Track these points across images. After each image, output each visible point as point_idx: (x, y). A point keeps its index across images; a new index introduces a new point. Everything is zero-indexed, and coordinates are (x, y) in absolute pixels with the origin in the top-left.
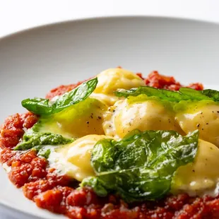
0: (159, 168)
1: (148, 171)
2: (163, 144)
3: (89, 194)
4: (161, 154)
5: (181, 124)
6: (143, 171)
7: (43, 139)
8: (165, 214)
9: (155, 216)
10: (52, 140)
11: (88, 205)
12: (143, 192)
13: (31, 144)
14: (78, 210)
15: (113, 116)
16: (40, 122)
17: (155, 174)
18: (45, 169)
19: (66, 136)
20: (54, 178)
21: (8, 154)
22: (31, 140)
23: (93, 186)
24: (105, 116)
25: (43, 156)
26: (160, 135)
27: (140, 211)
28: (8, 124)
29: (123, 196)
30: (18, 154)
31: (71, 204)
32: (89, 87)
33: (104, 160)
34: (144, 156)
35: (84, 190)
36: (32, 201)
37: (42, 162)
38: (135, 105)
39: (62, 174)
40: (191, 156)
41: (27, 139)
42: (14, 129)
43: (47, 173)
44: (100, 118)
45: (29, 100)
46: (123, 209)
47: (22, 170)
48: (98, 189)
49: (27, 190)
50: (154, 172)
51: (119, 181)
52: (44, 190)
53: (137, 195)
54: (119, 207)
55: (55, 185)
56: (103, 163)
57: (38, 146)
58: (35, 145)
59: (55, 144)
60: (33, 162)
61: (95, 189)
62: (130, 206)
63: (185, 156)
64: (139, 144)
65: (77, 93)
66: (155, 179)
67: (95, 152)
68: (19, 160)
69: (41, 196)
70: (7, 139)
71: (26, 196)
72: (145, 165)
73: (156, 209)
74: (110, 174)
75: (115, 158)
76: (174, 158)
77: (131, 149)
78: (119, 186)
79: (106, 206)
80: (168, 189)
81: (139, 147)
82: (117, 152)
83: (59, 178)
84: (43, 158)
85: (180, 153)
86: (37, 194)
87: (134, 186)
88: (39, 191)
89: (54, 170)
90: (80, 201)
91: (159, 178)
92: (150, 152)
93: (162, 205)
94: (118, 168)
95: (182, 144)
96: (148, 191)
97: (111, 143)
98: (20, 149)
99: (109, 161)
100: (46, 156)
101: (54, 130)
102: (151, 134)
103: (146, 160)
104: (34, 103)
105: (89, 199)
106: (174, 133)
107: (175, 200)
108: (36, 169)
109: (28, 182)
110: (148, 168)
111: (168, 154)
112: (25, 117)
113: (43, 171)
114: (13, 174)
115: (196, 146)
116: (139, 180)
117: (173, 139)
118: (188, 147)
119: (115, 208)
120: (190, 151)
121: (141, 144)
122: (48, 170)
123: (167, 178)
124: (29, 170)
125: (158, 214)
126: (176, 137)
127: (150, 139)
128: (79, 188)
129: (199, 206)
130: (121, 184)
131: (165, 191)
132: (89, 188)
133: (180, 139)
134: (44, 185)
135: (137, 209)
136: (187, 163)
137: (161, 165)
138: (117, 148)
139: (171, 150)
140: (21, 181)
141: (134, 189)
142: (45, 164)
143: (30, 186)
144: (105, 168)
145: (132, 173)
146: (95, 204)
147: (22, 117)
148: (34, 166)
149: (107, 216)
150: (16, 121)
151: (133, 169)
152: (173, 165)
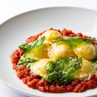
0: (69, 71)
2: (70, 61)
4: (69, 65)
6: (63, 72)
7: (27, 60)
9: (69, 88)
11: (45, 86)
12: (64, 80)
13: (23, 63)
14: (42, 88)
15: (51, 50)
17: (67, 73)
19: (35, 59)
20: (33, 76)
21: (16, 66)
22: (23, 61)
25: (28, 67)
26: (69, 58)
27: (63, 87)
28: (14, 54)
29: (57, 82)
30: (19, 67)
31: (39, 86)
32: (42, 40)
34: (64, 66)
35: (44, 81)
36: (25, 85)
37: (28, 70)
38: (59, 46)
41: (22, 61)
42: (16, 56)
44: (47, 51)
46: (57, 87)
47: (21, 73)
48: (49, 80)
49: (24, 80)
52: (30, 80)
53: (62, 81)
54: (56, 86)
55: (33, 78)
58: (25, 63)
59: (32, 62)
60: (25, 70)
61: (48, 80)
62: (60, 85)
63: (78, 66)
64: (61, 62)
65: (38, 42)
66: (68, 75)
67: (47, 67)
68: (20, 69)
69: (29, 83)
70: (15, 60)
71: (24, 83)
73: (69, 86)
74: (52, 74)
75: (54, 68)
76: (74, 67)
77: (59, 64)
79: (52, 86)
81: (61, 63)
83: (35, 76)
85: (76, 65)
86: (27, 82)
87: (61, 78)
88: (28, 81)
89: (33, 73)
90: (42, 85)
92: (66, 65)
93: (71, 84)
94: (55, 72)
97: (52, 62)
98: (20, 64)
99: (51, 69)
100: (29, 67)
102: (65, 58)
103: (64, 68)
104: (23, 47)
105: (46, 84)
106: (73, 57)
107: (75, 82)
108: (26, 73)
109: (24, 77)
110: (65, 71)
112: (20, 51)
113: (29, 73)
114: (18, 74)
115: (81, 62)
116: (63, 76)
119: (55, 87)
120: (79, 64)
121: (62, 62)
122: (31, 72)
123: (72, 74)
124: (23, 73)
126: (74, 59)
127: (65, 60)
129: (83, 84)
131: (71, 79)
132: (46, 80)
133: (76, 60)
135: (62, 86)
136: (79, 68)
138: (54, 64)
139: (73, 64)
140: (21, 77)
144: (50, 72)
146: (48, 86)
147: (19, 51)
149: (52, 89)
150: (17, 53)
151: (60, 71)
152: (74, 70)
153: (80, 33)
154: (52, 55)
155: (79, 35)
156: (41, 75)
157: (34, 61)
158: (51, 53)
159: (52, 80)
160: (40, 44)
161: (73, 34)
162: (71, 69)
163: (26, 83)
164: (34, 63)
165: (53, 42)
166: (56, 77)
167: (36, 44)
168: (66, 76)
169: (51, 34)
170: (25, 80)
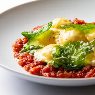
0: (79, 56)
1: (75, 57)
2: (80, 46)
3: (51, 67)
4: (79, 50)
7: (31, 47)
8: (83, 74)
9: (79, 75)
10: (35, 48)
11: (51, 72)
12: (73, 65)
14: (47, 74)
15: (60, 37)
16: (30, 41)
17: (78, 58)
18: (33, 59)
19: (41, 46)
20: (37, 62)
21: (17, 54)
22: (26, 48)
23: (53, 64)
24: (56, 37)
26: (79, 43)
28: (16, 43)
29: (65, 68)
30: (21, 54)
31: (44, 72)
32: (49, 26)
33: (57, 54)
34: (73, 51)
35: (49, 66)
36: (28, 72)
37: (31, 56)
38: (69, 32)
39: (40, 60)
40: (92, 50)
42: (19, 44)
43: (34, 61)
44: (54, 38)
45: (24, 32)
46: (65, 73)
47: (24, 60)
48: (55, 65)
49: (26, 67)
50: (77, 57)
51: (63, 61)
52: (33, 67)
53: (71, 67)
55: (37, 65)
56: (56, 55)
57: (29, 50)
58: (28, 50)
59: (36, 49)
60: (28, 56)
61: (54, 65)
62: (68, 71)
63: (90, 50)
65: (44, 28)
67: (53, 51)
68: (22, 56)
69: (32, 70)
70: (16, 48)
71: (26, 70)
72: (74, 55)
73: (79, 72)
74: (60, 59)
75: (61, 53)
76: (85, 51)
77: (67, 49)
78: (63, 63)
79: (58, 72)
80: (83, 63)
81: (70, 48)
82: (62, 50)
83: (39, 62)
84: (31, 55)
85: (87, 49)
86: (30, 69)
88: (31, 68)
89: (36, 59)
90: (48, 71)
91: (79, 60)
92: (75, 50)
95: (88, 45)
96: (75, 65)
97: (59, 47)
98: (22, 52)
99: (59, 54)
100: (33, 54)
101: (35, 44)
102: (75, 42)
103: (74, 53)
104: (26, 33)
105: (51, 69)
106: (85, 42)
107: (86, 68)
108: (29, 59)
109: (26, 64)
111: (83, 50)
112: (23, 39)
113: (32, 60)
114: (20, 62)
115: (94, 46)
116: (72, 61)
117: (84, 44)
118: (91, 47)
119: (62, 72)
122: (34, 59)
123: (83, 59)
124: (26, 60)
125: (80, 74)
126: (86, 43)
127: (75, 44)
128: (47, 65)
130: (64, 62)
131: (82, 65)
132: (51, 65)
134: (33, 65)
135: (71, 72)
136: (91, 53)
137: (80, 54)
139: (84, 48)
140: (23, 65)
141: (70, 64)
142: (32, 57)
143: (27, 66)
144: (57, 57)
146: (54, 71)
148: (28, 58)
149: (59, 76)
150: (20, 41)
151: (69, 57)
152: (85, 54)
156: (46, 61)
161: (86, 23)
162: (82, 53)
163: (28, 70)
164: (39, 49)
168: (76, 61)
169: (60, 21)
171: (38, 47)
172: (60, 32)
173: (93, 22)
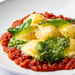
0: (59, 50)
2: (58, 41)
3: (38, 62)
5: (62, 33)
6: (54, 51)
7: (17, 42)
8: (63, 65)
9: (60, 66)
11: (38, 65)
12: (55, 59)
13: (13, 45)
14: (35, 67)
15: (39, 32)
16: (14, 36)
20: (25, 57)
21: (6, 49)
23: (39, 59)
24: (36, 32)
26: (57, 38)
29: (49, 61)
30: (10, 49)
31: (32, 65)
32: (29, 22)
33: (41, 49)
35: (36, 61)
37: (19, 51)
39: (27, 55)
40: (68, 45)
41: (12, 43)
42: (6, 39)
43: (22, 55)
44: (34, 33)
47: (13, 55)
48: (41, 60)
50: (57, 52)
53: (53, 60)
54: (48, 65)
55: (25, 59)
57: (16, 45)
58: (15, 45)
59: (22, 44)
60: (16, 51)
62: (52, 64)
63: (66, 45)
67: (38, 47)
68: (10, 51)
70: (4, 43)
71: (16, 64)
72: (54, 49)
73: (60, 64)
74: (44, 54)
75: (44, 48)
76: (63, 46)
79: (44, 65)
85: (64, 44)
88: (20, 62)
89: (24, 54)
90: (35, 64)
91: (59, 53)
93: (61, 62)
94: (46, 51)
97: (41, 43)
98: (10, 47)
100: (20, 49)
103: (54, 47)
104: (12, 30)
105: (38, 63)
108: (18, 54)
110: (55, 50)
113: (20, 54)
114: (10, 56)
115: (69, 41)
116: (53, 55)
120: (68, 43)
121: (51, 42)
123: (62, 53)
124: (15, 54)
127: (54, 40)
128: (34, 60)
132: (38, 60)
133: (64, 39)
134: (22, 60)
135: (54, 65)
136: (67, 47)
137: (60, 49)
138: (44, 44)
139: (61, 43)
140: (13, 59)
141: (52, 58)
144: (41, 52)
145: (50, 53)
146: (40, 65)
147: (7, 34)
149: (45, 68)
150: (6, 36)
152: (63, 48)
153: (61, 16)
154: (40, 36)
155: (60, 17)
156: (32, 55)
157: (24, 43)
158: (39, 35)
159: (43, 59)
160: (28, 26)
162: (61, 48)
163: (18, 63)
164: (24, 44)
165: (40, 24)
166: (48, 57)
167: (23, 27)
168: (57, 55)
169: (36, 17)
170: (17, 61)
171: (22, 42)
172: (38, 27)
173: (60, 15)
